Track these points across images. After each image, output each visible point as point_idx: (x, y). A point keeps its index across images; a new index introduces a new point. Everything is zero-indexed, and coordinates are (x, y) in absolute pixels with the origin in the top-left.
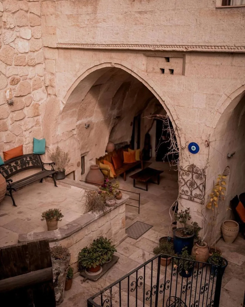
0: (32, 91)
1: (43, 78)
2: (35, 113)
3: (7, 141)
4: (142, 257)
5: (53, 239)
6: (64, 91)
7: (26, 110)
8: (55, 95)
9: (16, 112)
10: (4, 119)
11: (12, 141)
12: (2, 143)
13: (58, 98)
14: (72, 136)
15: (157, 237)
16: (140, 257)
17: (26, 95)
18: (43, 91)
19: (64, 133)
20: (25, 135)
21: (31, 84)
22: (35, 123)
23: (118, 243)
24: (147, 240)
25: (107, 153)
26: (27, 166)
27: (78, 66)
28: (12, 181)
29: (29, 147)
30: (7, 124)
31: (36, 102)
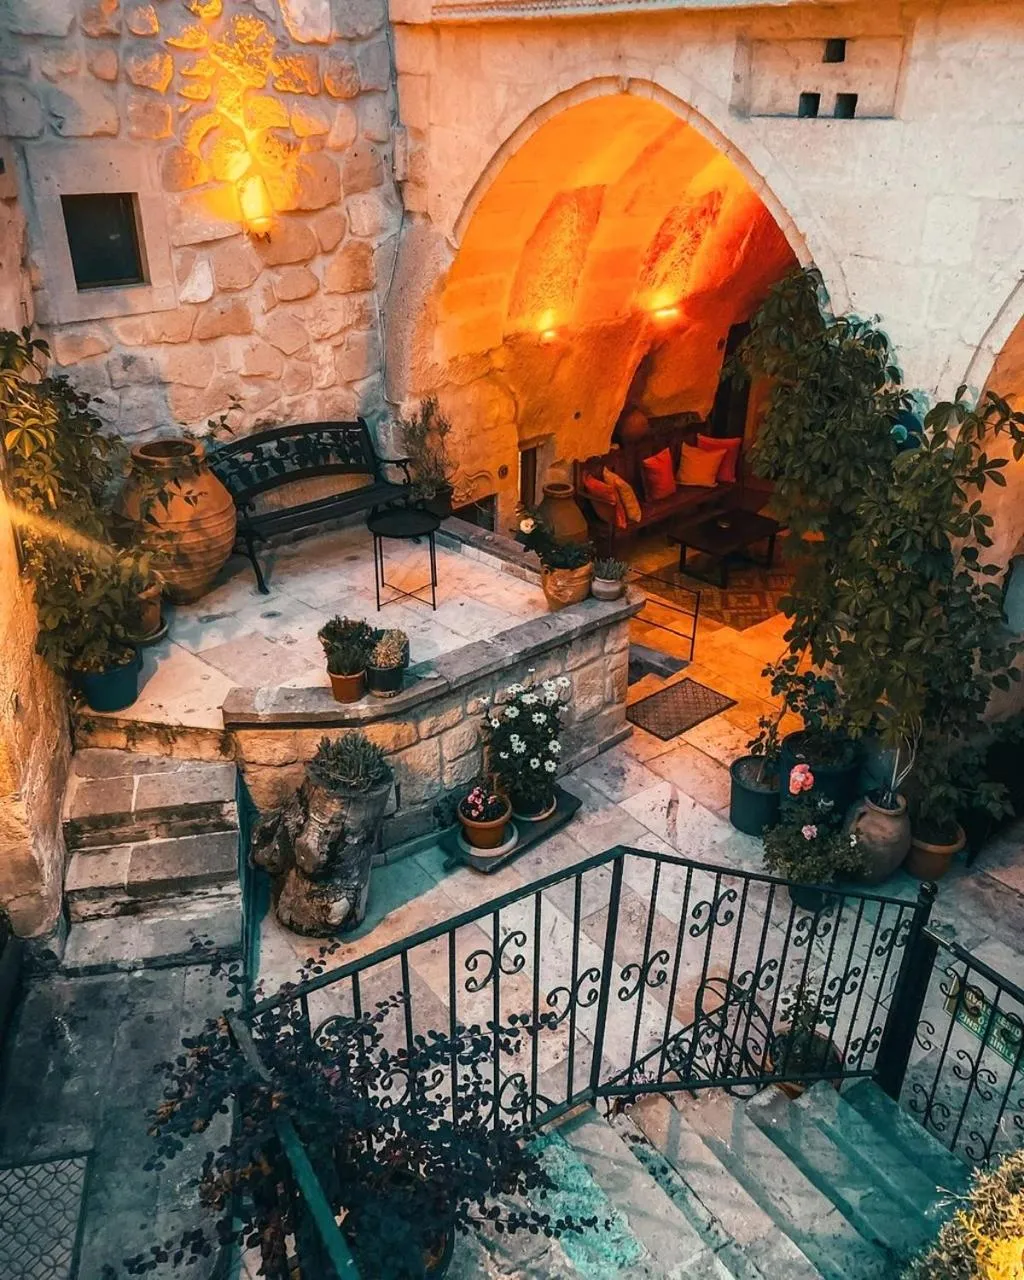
0: (343, 194)
1: (385, 150)
2: (354, 280)
3: (251, 373)
4: (665, 810)
5: (339, 717)
6: (455, 199)
7: (319, 266)
8: (426, 215)
9: (284, 270)
10: (241, 290)
11: (270, 373)
12: (233, 375)
13: (435, 228)
14: (487, 374)
15: (737, 748)
16: (658, 808)
17: (319, 209)
18: (387, 200)
19: (455, 359)
20: (318, 356)
21: (342, 166)
22: (356, 316)
23: (593, 750)
24: (699, 754)
25: (616, 447)
26: (322, 462)
27: (501, 96)
28: (253, 508)
29: (330, 398)
30: (251, 311)
31: (358, 239)
